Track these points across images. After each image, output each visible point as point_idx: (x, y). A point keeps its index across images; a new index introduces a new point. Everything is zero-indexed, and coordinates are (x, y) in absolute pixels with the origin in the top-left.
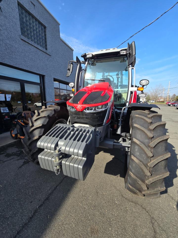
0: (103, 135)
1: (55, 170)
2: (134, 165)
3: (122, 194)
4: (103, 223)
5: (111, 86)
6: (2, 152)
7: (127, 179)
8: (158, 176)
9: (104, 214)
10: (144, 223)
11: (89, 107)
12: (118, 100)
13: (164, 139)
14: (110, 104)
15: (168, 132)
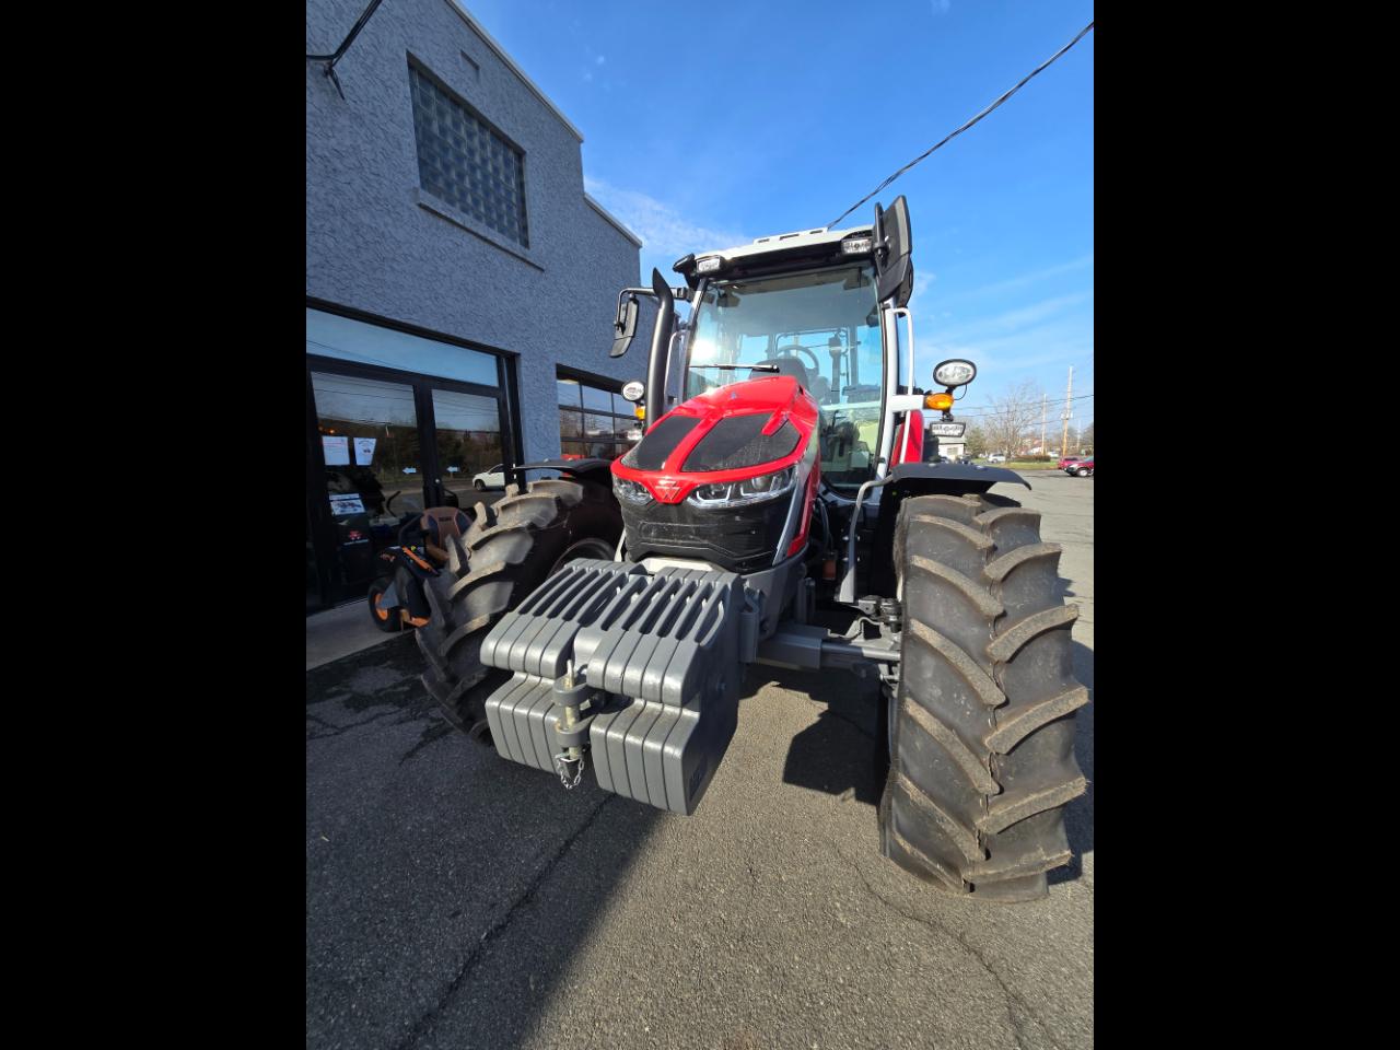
0: (775, 610)
1: (562, 768)
2: (918, 744)
3: (869, 880)
4: (783, 1019)
5: (805, 391)
6: (334, 689)
7: (890, 808)
8: (1034, 797)
9: (784, 975)
10: (977, 1022)
11: (708, 486)
12: (841, 454)
13: (1052, 621)
14: (801, 471)
15: (1071, 595)
